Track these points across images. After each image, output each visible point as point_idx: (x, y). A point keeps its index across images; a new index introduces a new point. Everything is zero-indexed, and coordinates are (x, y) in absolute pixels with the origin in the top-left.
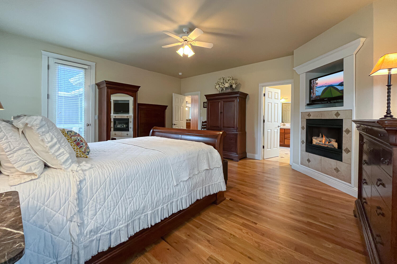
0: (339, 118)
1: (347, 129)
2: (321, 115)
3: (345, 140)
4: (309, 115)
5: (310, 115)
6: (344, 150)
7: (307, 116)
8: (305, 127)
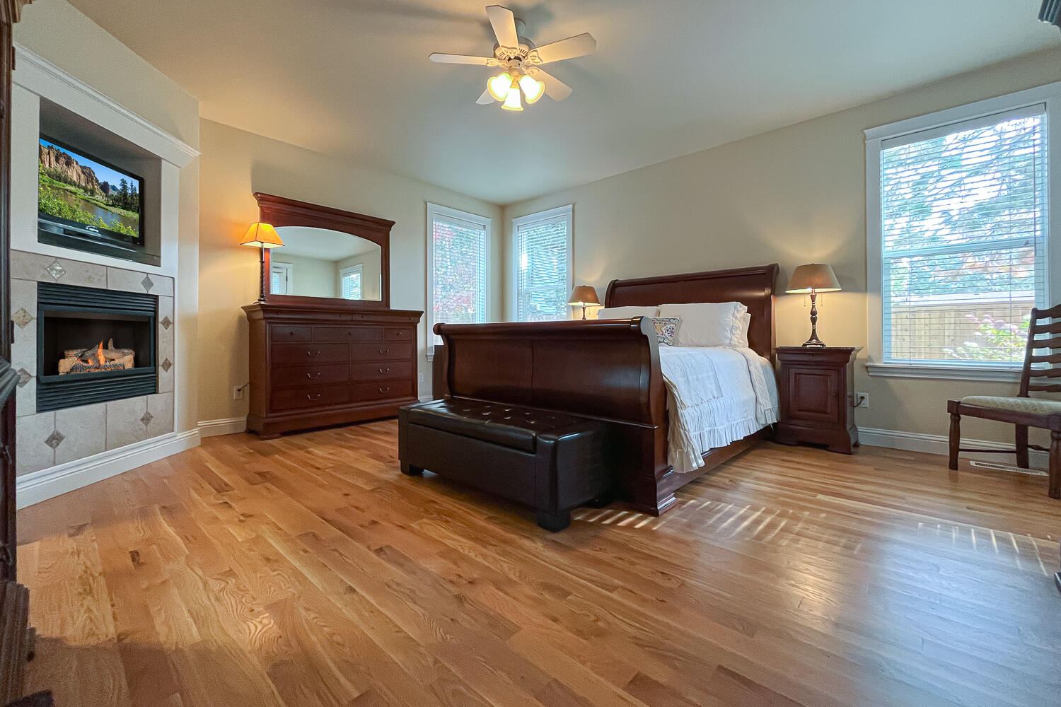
0: (151, 292)
1: (166, 318)
2: (103, 278)
3: (163, 342)
6: (161, 364)
7: (46, 273)
8: (34, 314)
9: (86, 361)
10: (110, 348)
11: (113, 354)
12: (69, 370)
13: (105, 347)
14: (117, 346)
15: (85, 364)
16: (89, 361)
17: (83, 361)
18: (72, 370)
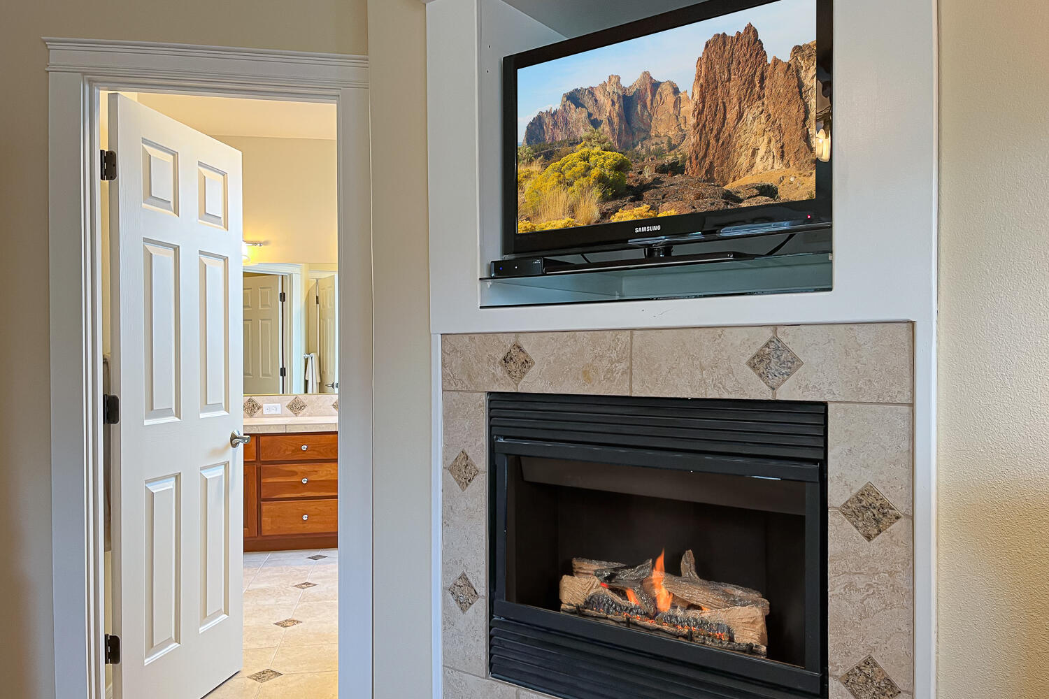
0: (788, 392)
1: (867, 491)
2: (622, 366)
3: (850, 586)
4: (515, 359)
5: (527, 363)
6: (840, 673)
7: (499, 371)
8: (481, 462)
9: (622, 593)
10: (685, 574)
11: (698, 592)
12: (581, 602)
13: (673, 568)
14: (707, 572)
15: (618, 599)
16: (629, 593)
17: (614, 590)
18: (588, 603)
